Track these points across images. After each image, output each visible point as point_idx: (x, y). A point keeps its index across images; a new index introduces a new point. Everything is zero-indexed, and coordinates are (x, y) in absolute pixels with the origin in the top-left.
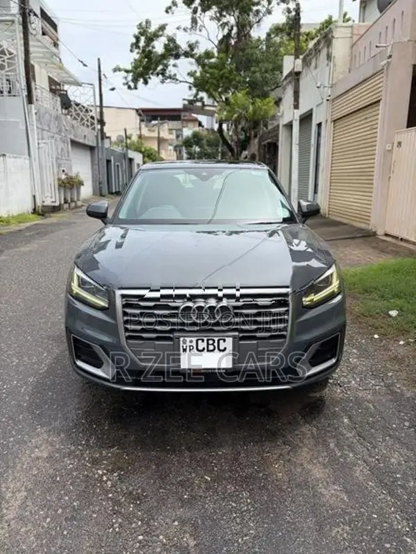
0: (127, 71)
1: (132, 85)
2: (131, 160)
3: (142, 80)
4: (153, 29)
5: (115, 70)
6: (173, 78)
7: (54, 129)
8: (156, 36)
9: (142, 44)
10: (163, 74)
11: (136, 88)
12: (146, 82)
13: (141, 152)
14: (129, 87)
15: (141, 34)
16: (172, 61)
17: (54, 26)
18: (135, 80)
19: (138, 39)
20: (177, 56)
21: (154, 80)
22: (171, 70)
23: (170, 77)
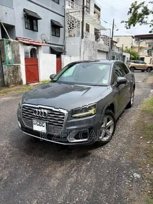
0: (126, 22)
1: (128, 27)
2: (124, 56)
3: (132, 25)
4: (138, 5)
5: (122, 22)
6: (146, 23)
7: (91, 46)
8: (138, 7)
9: (133, 11)
10: (141, 22)
11: (130, 28)
12: (134, 25)
13: (129, 53)
14: (127, 28)
15: (132, 7)
16: (145, 16)
17: (99, 9)
18: (129, 25)
19: (131, 9)
20: (147, 14)
21: (138, 24)
22: (145, 20)
23: (144, 22)
